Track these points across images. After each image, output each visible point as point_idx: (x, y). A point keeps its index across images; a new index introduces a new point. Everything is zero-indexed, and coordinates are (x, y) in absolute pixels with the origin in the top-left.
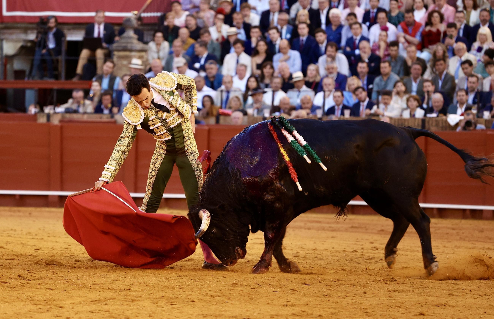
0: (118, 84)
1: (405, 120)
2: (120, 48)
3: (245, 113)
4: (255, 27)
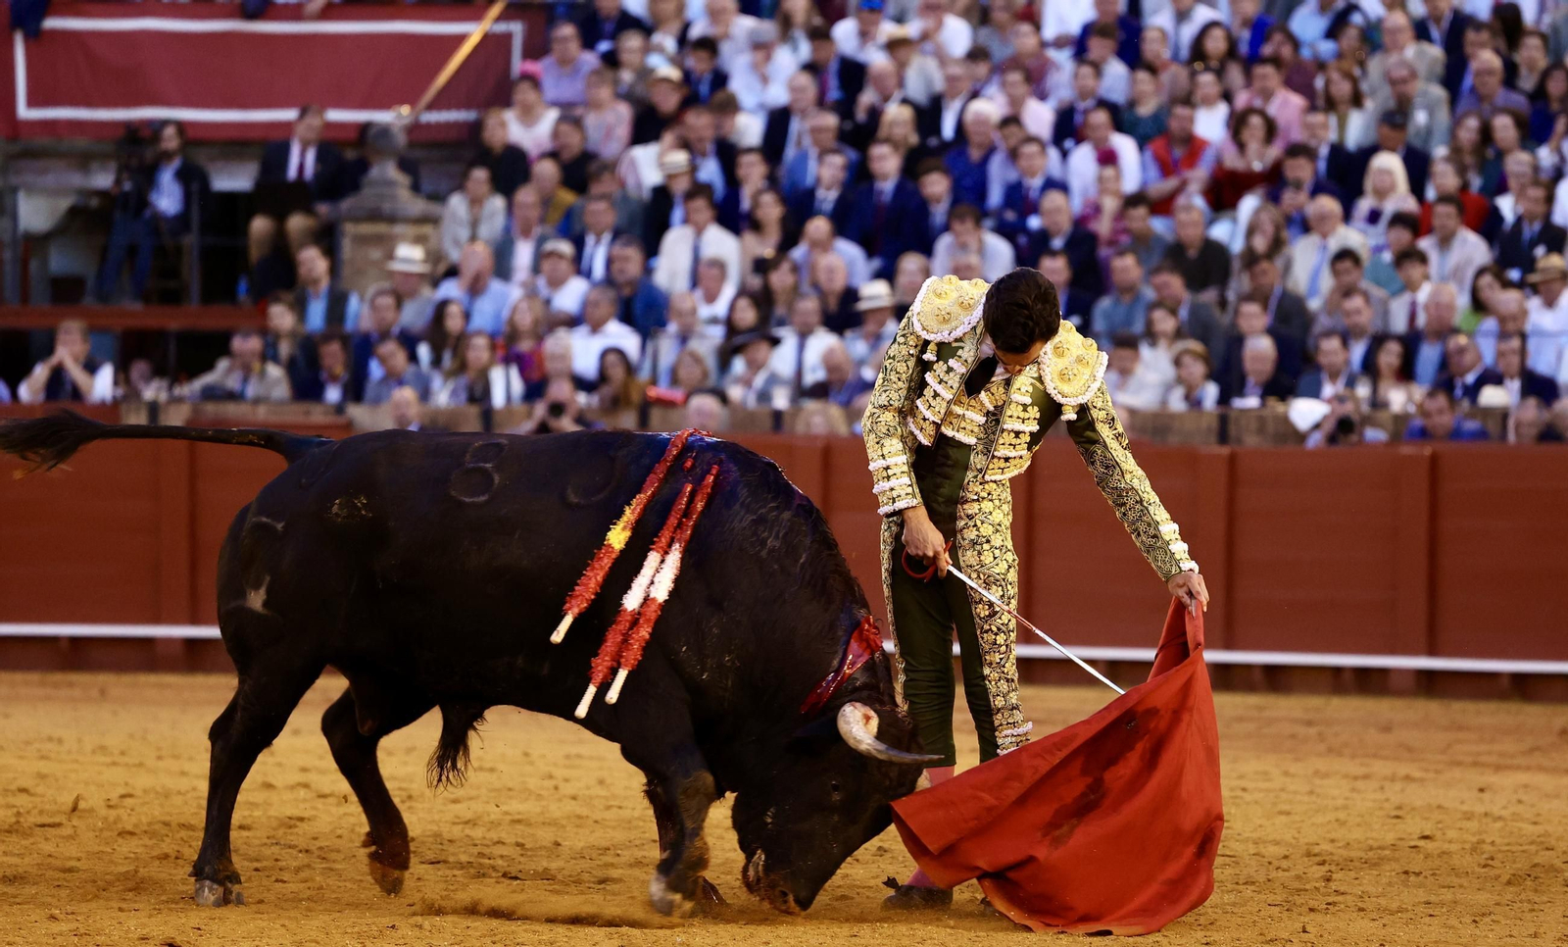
1: (1173, 416)
2: (363, 213)
4: (750, 150)
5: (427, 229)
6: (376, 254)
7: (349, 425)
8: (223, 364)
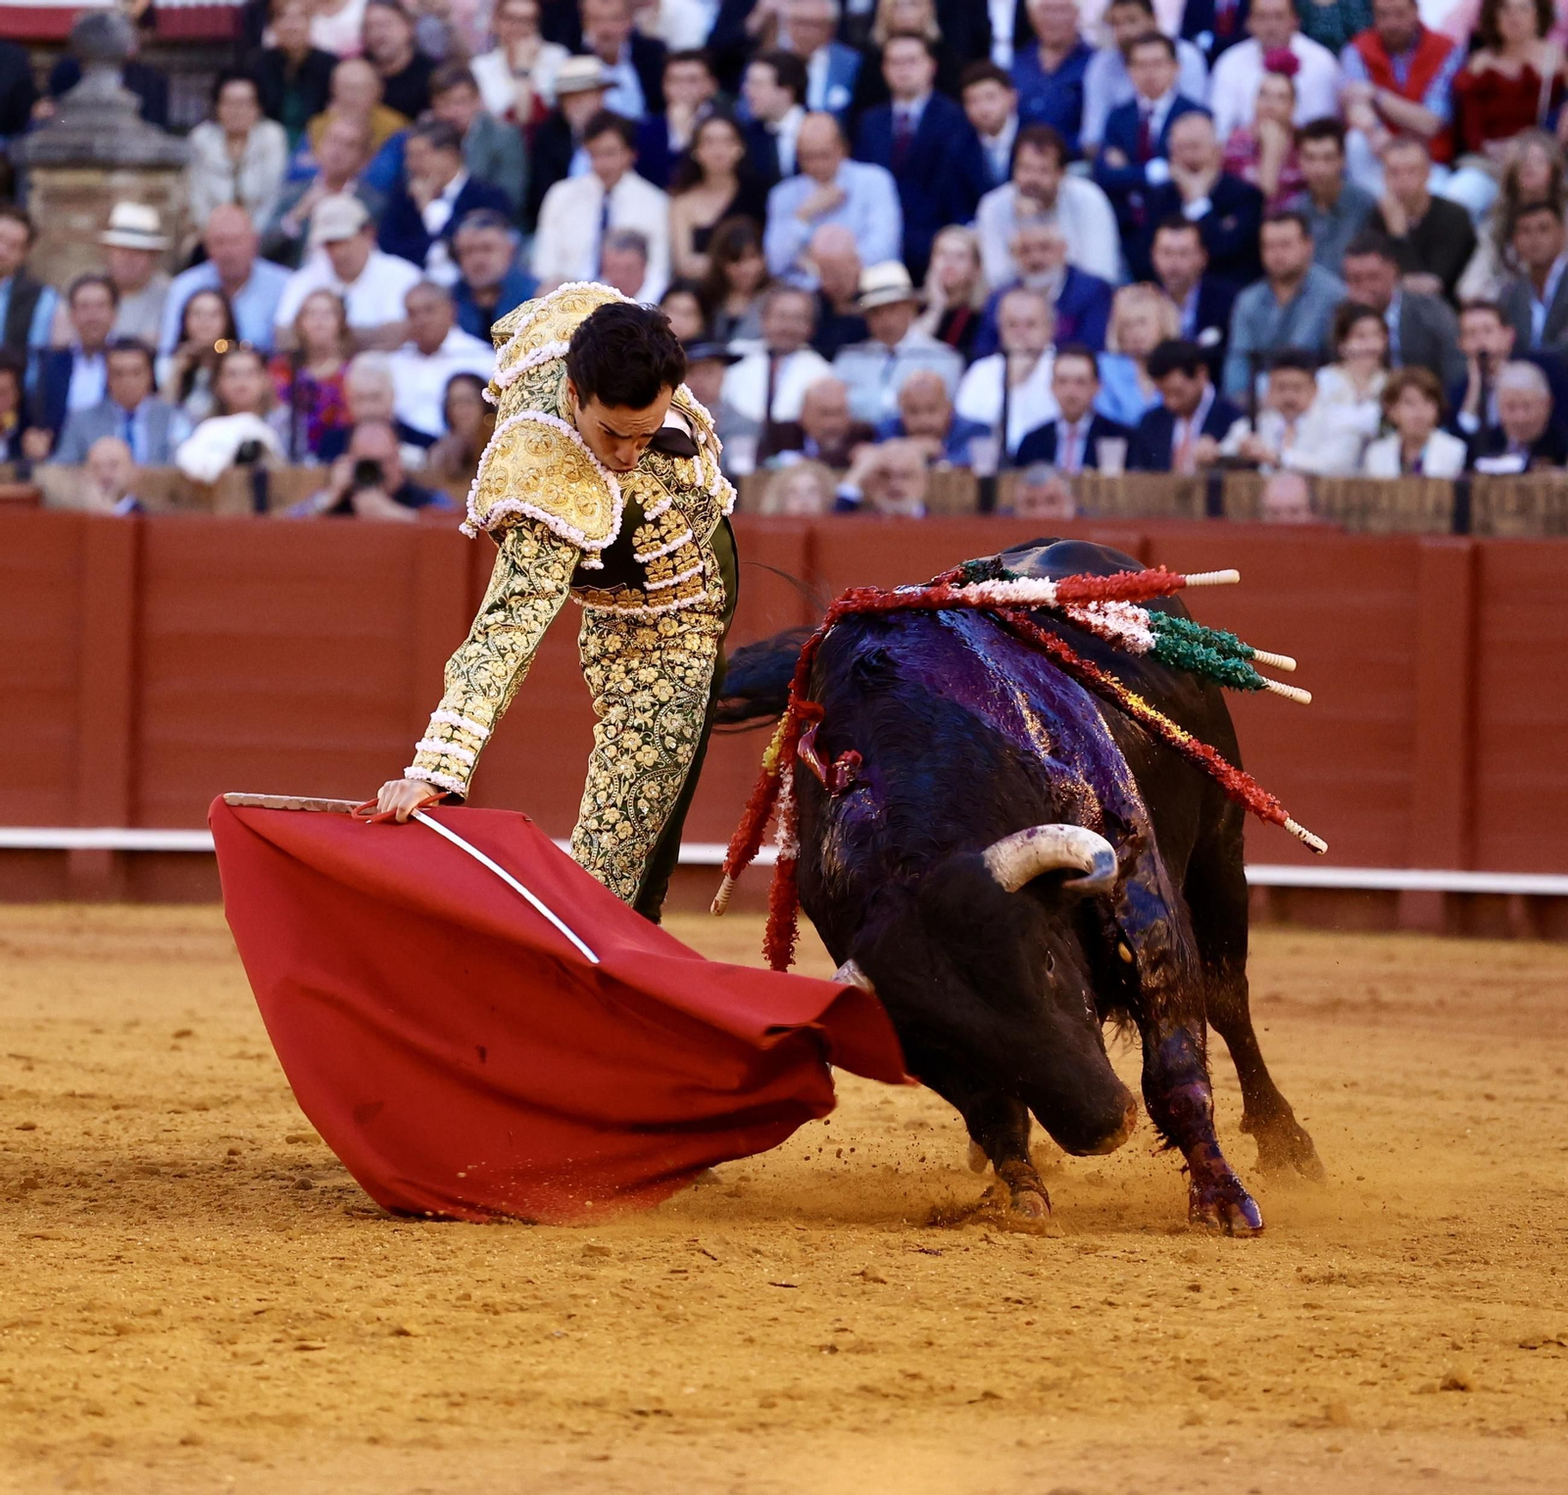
0: (51, 322)
1: (1378, 487)
2: (61, 155)
4: (687, 56)
5: (166, 180)
6: (82, 221)
7: (37, 499)
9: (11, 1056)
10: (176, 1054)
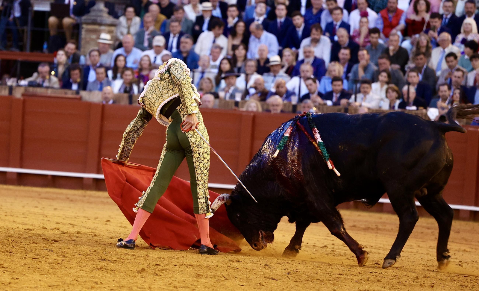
2: (90, 21)
3: (216, 96)
4: (232, 6)
5: (113, 28)
6: (94, 36)
7: (81, 98)
8: (35, 75)
9: (69, 224)
10: (106, 225)
